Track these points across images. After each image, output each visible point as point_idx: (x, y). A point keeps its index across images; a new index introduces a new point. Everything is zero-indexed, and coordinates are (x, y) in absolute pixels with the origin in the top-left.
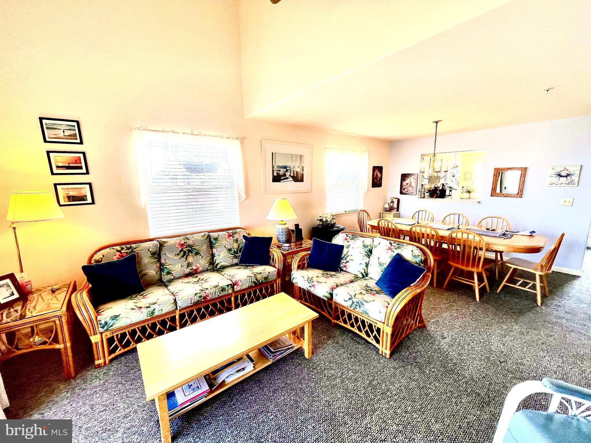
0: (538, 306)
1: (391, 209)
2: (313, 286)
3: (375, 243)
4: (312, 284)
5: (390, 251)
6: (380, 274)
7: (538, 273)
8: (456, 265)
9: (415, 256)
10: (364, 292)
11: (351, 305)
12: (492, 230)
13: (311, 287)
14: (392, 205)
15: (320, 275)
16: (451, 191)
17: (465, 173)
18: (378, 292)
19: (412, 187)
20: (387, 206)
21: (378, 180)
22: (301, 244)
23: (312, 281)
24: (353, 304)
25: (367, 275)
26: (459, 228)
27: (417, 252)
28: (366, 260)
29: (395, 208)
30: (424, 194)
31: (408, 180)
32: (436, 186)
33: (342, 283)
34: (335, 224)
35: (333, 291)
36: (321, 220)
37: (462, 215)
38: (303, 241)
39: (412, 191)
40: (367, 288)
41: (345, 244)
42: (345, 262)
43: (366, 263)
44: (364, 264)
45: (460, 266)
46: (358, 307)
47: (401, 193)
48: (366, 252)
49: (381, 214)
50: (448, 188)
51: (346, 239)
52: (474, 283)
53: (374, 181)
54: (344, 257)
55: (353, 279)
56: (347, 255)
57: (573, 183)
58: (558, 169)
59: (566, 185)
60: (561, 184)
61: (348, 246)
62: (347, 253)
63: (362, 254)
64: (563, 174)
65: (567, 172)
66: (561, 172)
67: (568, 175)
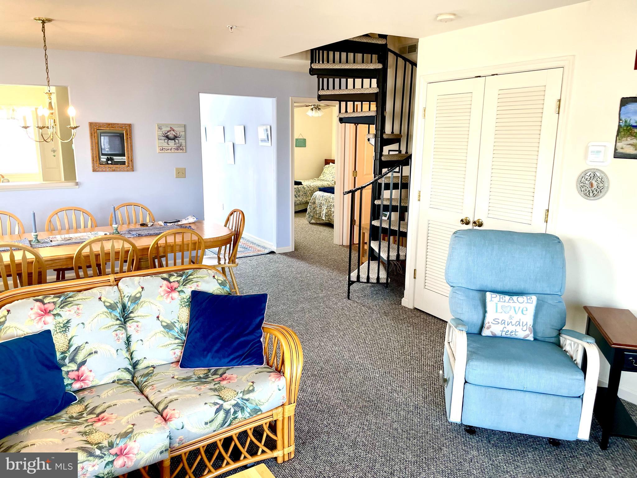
2: (121, 453)
3: (132, 291)
4: (115, 451)
9: (222, 284)
11: (223, 421)
24: (228, 415)
28: (122, 335)
37: (79, 209)
42: (75, 368)
43: (126, 343)
44: (123, 347)
46: (239, 414)
51: (46, 312)
56: (72, 349)
57: (181, 147)
58: (165, 129)
59: (176, 151)
60: (171, 149)
61: (65, 326)
62: (69, 343)
63: (112, 327)
64: (171, 135)
65: (174, 134)
66: (168, 134)
67: (175, 138)
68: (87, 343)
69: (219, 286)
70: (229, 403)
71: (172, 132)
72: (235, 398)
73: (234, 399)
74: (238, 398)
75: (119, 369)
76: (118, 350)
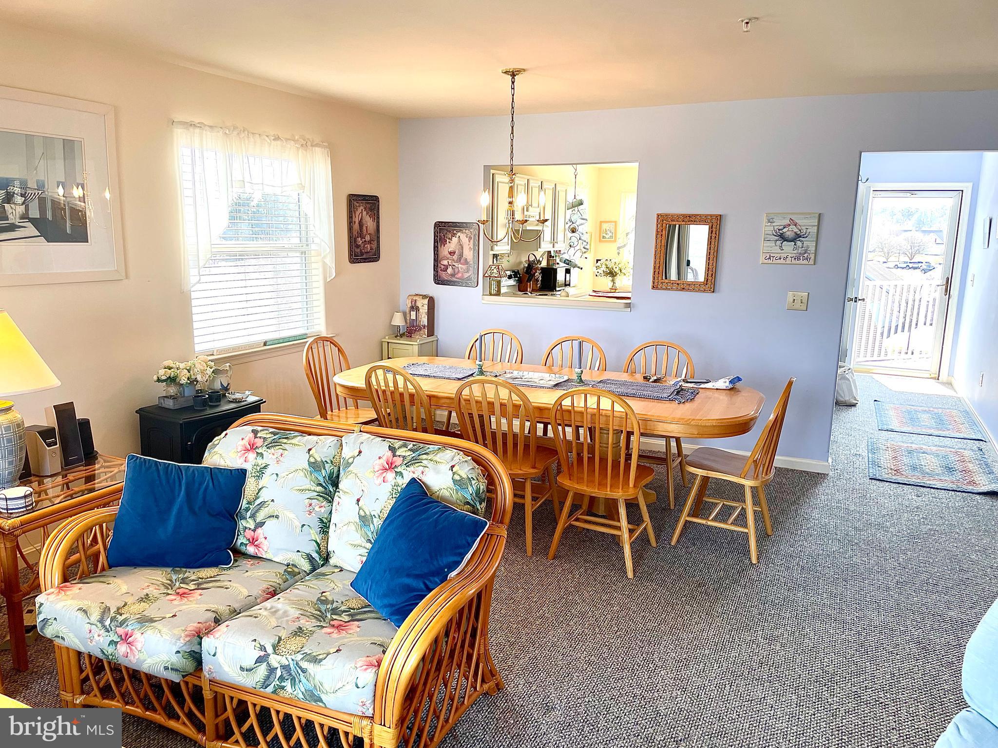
0: (751, 564)
1: (410, 331)
2: (126, 638)
3: (348, 452)
4: (120, 631)
5: (390, 475)
6: (364, 552)
7: (748, 483)
8: (576, 486)
9: (460, 483)
10: (308, 624)
11: (265, 681)
12: (655, 381)
13: (116, 643)
14: (413, 317)
15: (153, 591)
16: (568, 271)
17: (601, 222)
18: (355, 616)
19: (466, 262)
20: (398, 320)
21: (368, 238)
22: (90, 479)
23: (120, 618)
24: (273, 676)
25: (326, 559)
26: (581, 381)
27: (466, 469)
28: (320, 508)
29: (424, 327)
30: (499, 283)
31: (455, 240)
32: (532, 258)
33: (237, 606)
34: (226, 389)
35: (200, 644)
36: (172, 380)
37: (589, 341)
38: (97, 466)
39: (466, 275)
40: (323, 608)
41: (249, 463)
42: (253, 527)
43: (321, 521)
44: (316, 524)
45: (585, 488)
46: (287, 684)
47: (438, 280)
48: (320, 485)
49: (385, 346)
50: (562, 264)
51: (252, 447)
52: (619, 528)
53: (355, 241)
54: (247, 510)
55: (280, 581)
56: (258, 502)
57: (806, 255)
58: (779, 222)
59: (794, 262)
60: (785, 259)
61: (261, 471)
62: (257, 494)
63: (307, 491)
64: (789, 233)
65: (796, 230)
66: (785, 230)
67: (797, 237)
68: (273, 500)
69: (450, 484)
70: (279, 657)
71: (793, 227)
72: (289, 657)
73: (287, 656)
74: (293, 660)
75: (298, 551)
76: (303, 525)
